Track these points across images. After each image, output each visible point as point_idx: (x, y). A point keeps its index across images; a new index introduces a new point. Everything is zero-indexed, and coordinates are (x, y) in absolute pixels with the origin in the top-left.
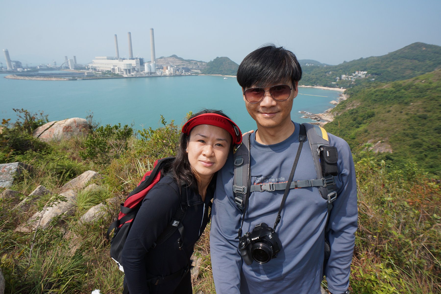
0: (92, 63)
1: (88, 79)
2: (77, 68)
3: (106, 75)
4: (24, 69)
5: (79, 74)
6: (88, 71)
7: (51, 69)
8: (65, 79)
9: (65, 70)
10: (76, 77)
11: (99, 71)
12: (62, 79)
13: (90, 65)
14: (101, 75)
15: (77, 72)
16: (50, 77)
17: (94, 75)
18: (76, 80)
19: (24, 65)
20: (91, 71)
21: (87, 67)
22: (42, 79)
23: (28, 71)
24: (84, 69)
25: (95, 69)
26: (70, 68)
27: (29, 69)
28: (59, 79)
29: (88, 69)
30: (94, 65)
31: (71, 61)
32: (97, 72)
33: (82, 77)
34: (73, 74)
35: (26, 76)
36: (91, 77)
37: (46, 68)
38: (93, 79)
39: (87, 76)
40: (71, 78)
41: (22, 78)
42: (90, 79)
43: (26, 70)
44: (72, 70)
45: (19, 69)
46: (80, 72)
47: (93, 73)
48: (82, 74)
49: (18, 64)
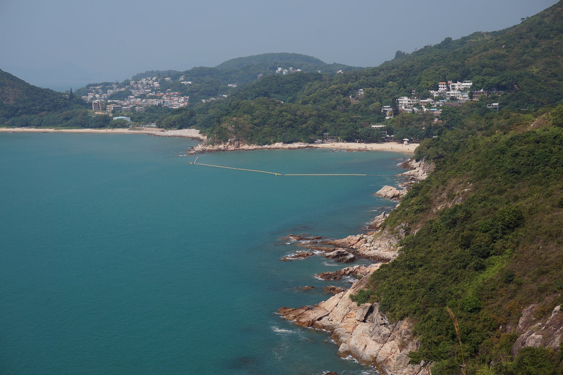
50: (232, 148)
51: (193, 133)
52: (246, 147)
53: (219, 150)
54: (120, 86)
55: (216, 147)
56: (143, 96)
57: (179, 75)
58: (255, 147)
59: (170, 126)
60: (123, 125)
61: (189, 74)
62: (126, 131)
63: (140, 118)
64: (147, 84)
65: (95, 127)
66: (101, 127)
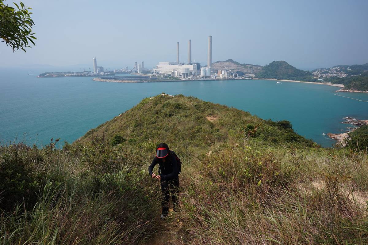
0: (155, 67)
1: (152, 82)
2: (144, 72)
3: (167, 78)
4: (105, 73)
5: (145, 77)
6: (152, 75)
7: (124, 73)
8: (135, 82)
9: (134, 74)
10: (143, 80)
11: (161, 75)
12: (133, 82)
13: (154, 69)
14: (163, 78)
15: (144, 75)
16: (124, 80)
17: (157, 79)
18: (143, 82)
19: (105, 70)
20: (154, 74)
21: (152, 71)
22: (118, 81)
23: (107, 75)
24: (150, 72)
25: (158, 73)
26: (138, 72)
27: (108, 73)
28: (130, 82)
29: (153, 73)
30: (158, 70)
31: (140, 65)
32: (159, 76)
33: (147, 80)
34: (140, 77)
35: (107, 79)
36: (155, 80)
37: (120, 72)
38: (156, 82)
39: (151, 79)
40: (139, 81)
41: (104, 80)
42: (153, 82)
43: (106, 74)
44: (139, 73)
45: (101, 73)
46: (146, 76)
47: (156, 76)
48: (147, 77)
49: (101, 69)
50: (351, 91)
51: (342, 86)
52: (357, 91)
53: (347, 91)
54: (326, 69)
55: (346, 91)
56: (332, 73)
57: (348, 67)
58: (360, 92)
59: (335, 83)
60: (320, 82)
61: (351, 67)
62: (321, 83)
63: (327, 80)
64: (336, 69)
65: (312, 82)
66: (313, 82)
